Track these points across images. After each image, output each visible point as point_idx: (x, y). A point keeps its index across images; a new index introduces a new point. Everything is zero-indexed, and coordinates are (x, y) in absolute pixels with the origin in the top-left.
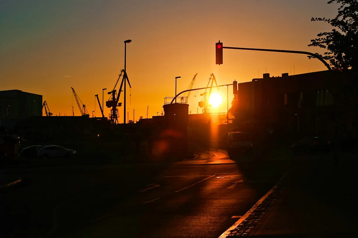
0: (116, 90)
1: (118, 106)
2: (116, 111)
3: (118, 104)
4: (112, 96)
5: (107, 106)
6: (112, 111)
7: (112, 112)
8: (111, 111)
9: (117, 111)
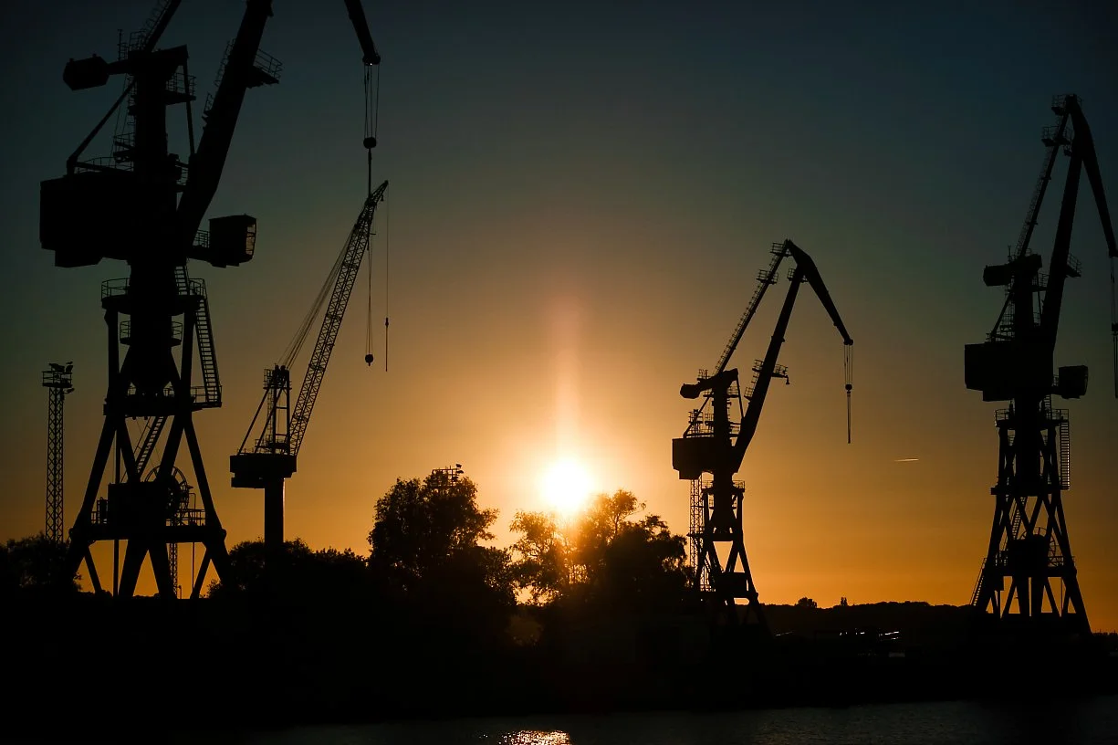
0: (180, 55)
1: (200, 254)
2: (178, 320)
3: (204, 226)
4: (124, 126)
5: (47, 242)
6: (124, 318)
7: (124, 332)
8: (111, 321)
9: (191, 322)
